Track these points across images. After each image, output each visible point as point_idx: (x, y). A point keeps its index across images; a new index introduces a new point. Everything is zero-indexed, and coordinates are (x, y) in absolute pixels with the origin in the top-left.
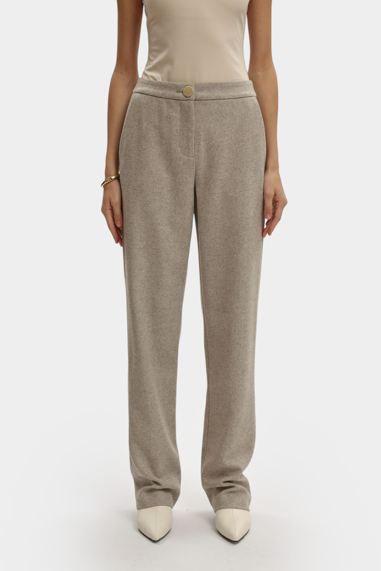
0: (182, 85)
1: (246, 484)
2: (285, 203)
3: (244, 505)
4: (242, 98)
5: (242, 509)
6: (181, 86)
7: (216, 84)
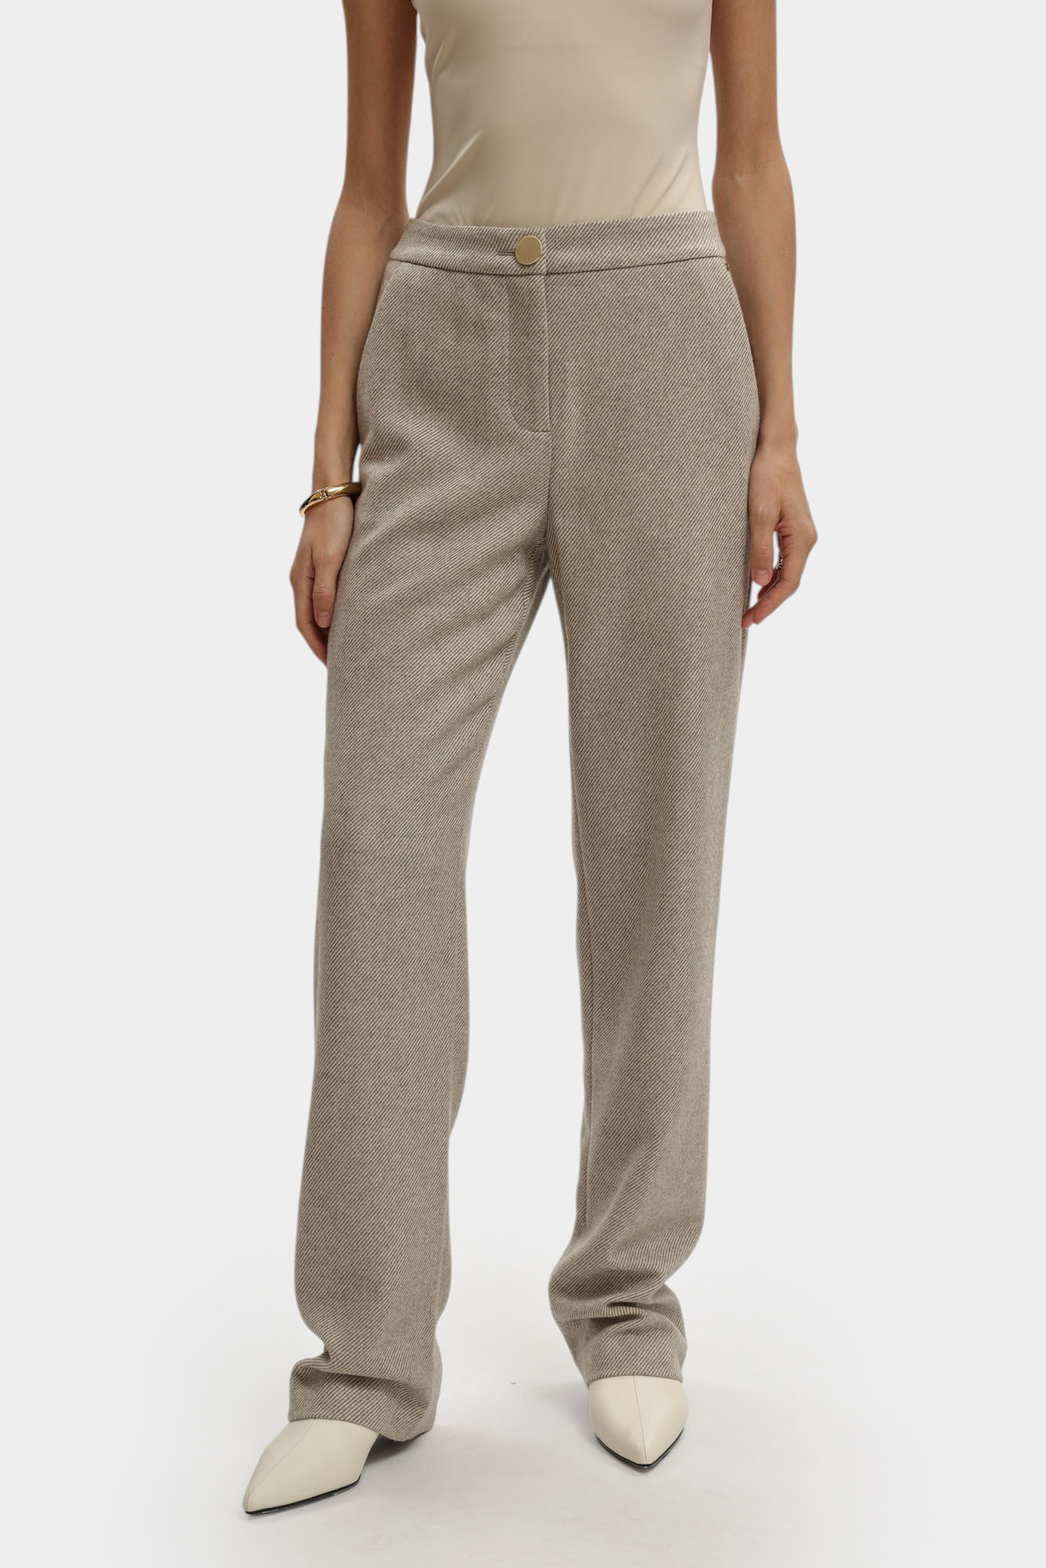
0: (511, 235)
1: (671, 1310)
2: (811, 540)
3: (665, 1364)
4: (685, 260)
5: (662, 1377)
6: (510, 238)
7: (608, 226)
